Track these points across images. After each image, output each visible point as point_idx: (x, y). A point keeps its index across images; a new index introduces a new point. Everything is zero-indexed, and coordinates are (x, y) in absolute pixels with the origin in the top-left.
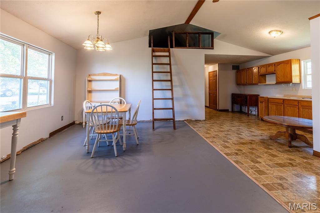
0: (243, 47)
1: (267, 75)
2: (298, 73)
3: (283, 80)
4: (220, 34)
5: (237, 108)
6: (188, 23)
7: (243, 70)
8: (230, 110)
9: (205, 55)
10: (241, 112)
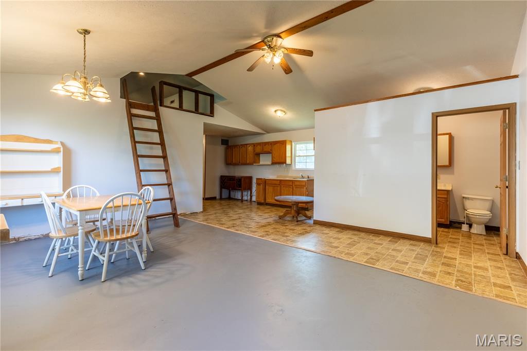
0: (241, 118)
1: (261, 155)
2: (290, 155)
3: (278, 161)
4: (226, 99)
5: (225, 193)
6: (191, 76)
7: (236, 146)
8: (218, 197)
9: (204, 123)
10: (230, 198)
